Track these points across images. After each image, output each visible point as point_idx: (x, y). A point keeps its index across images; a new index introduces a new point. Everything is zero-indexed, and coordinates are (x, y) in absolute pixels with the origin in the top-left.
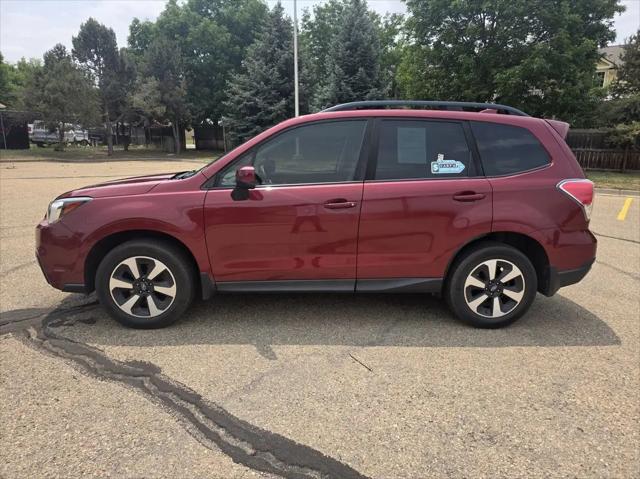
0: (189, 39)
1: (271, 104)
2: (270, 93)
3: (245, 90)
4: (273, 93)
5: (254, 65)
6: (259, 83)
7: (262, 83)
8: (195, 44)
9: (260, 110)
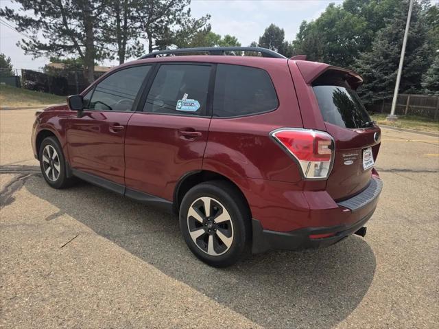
0: (334, 30)
1: (386, 74)
2: (387, 65)
3: (367, 64)
4: (390, 65)
5: (379, 44)
6: (379, 58)
7: (382, 58)
8: (338, 33)
9: (375, 79)
